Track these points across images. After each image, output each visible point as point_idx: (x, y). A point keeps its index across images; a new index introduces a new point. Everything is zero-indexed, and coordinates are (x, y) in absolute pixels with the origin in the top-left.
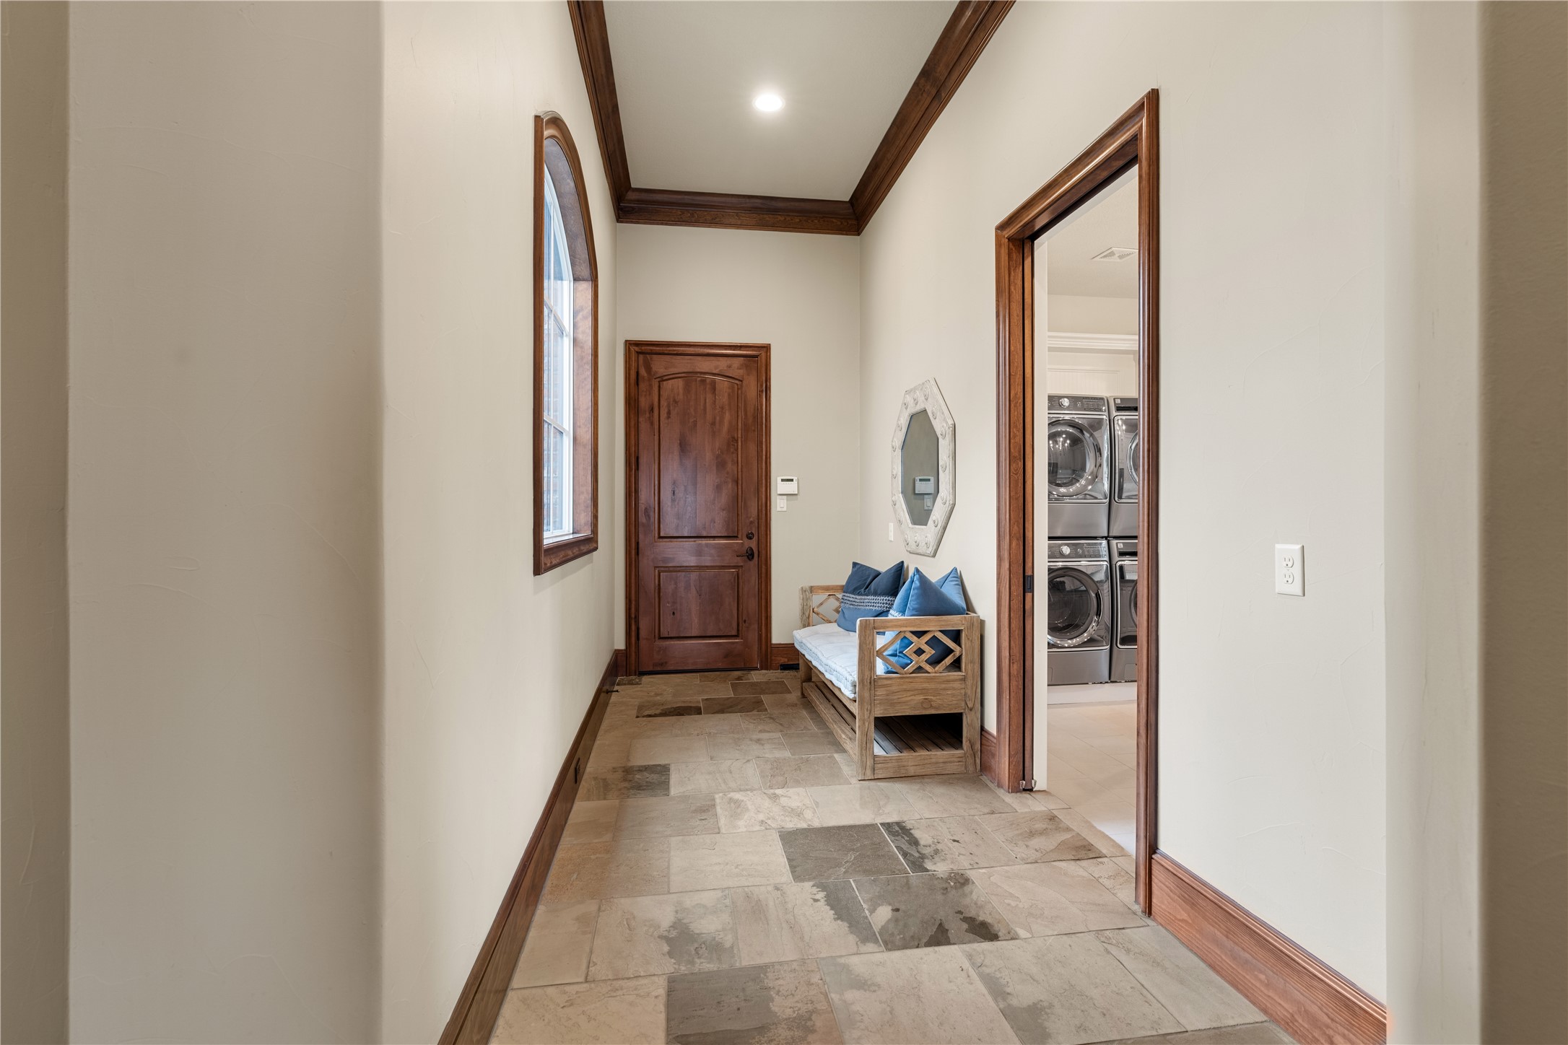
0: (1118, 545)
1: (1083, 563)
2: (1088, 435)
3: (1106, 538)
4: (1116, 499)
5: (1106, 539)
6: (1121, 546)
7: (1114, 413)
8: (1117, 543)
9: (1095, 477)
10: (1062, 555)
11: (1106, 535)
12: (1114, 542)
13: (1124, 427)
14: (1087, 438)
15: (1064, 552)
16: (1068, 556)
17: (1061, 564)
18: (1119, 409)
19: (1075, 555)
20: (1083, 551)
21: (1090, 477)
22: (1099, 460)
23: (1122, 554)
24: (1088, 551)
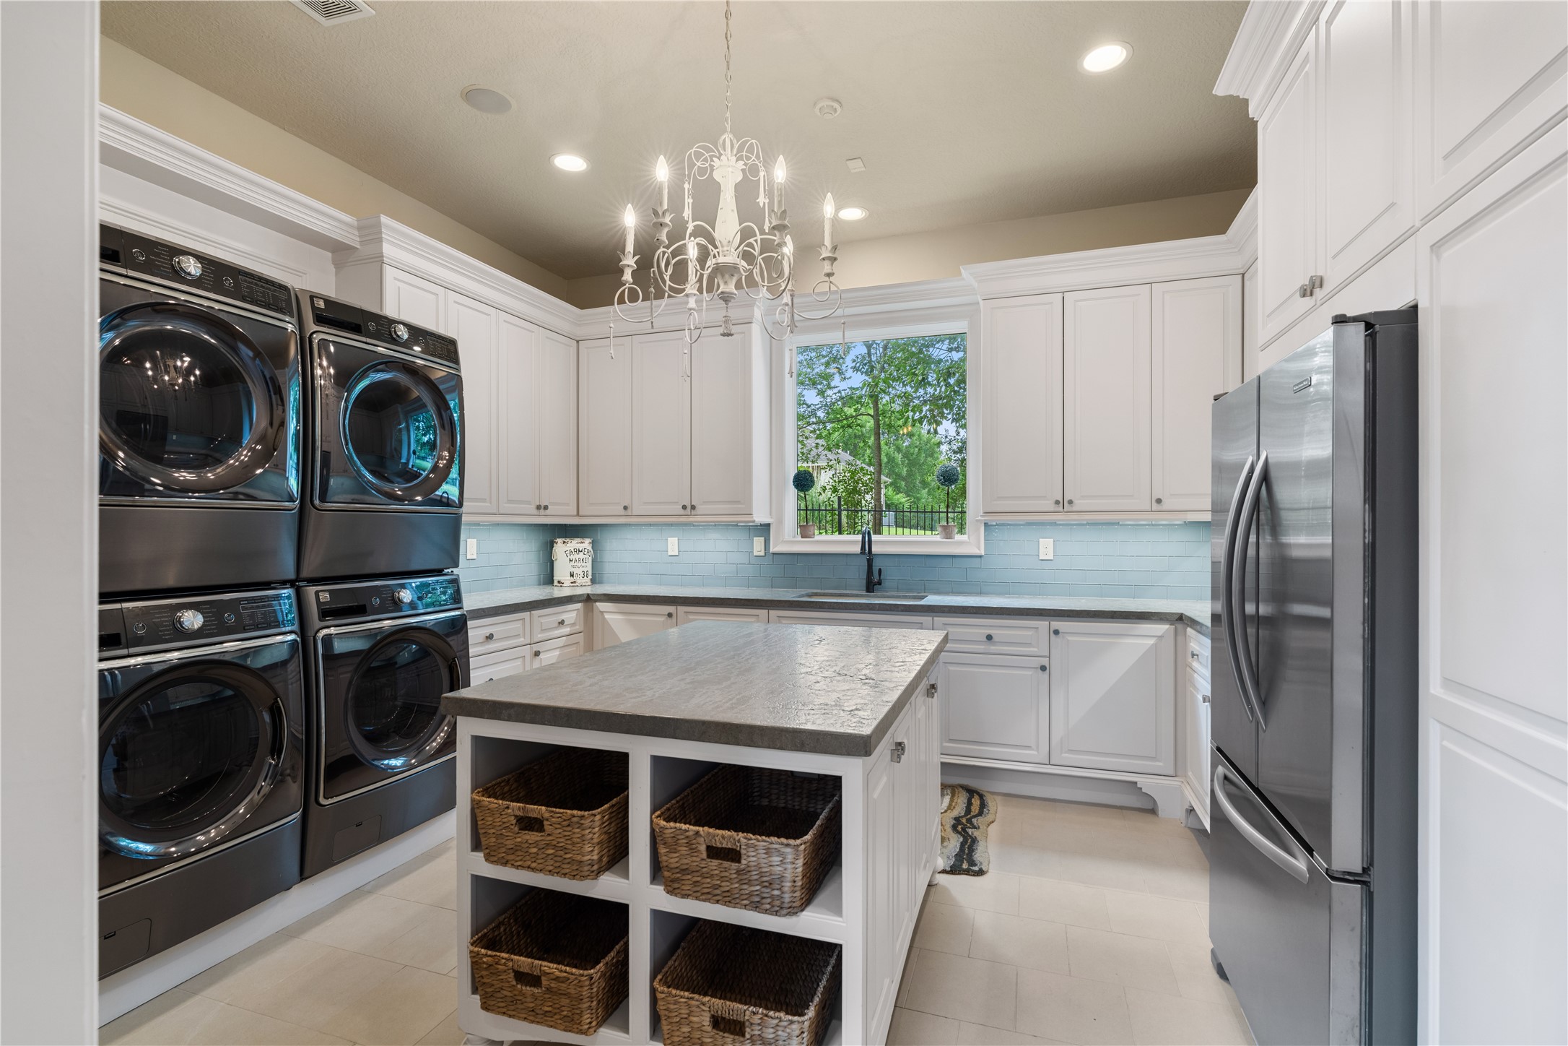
0: (317, 595)
1: (229, 646)
2: (251, 354)
3: (292, 583)
4: (317, 502)
5: (292, 586)
6: (325, 597)
7: (311, 326)
8: (317, 593)
9: (270, 450)
10: (180, 634)
11: (292, 576)
12: (311, 590)
13: (332, 371)
14: (249, 362)
15: (187, 624)
16: (199, 633)
17: (176, 655)
18: (320, 319)
19: (216, 627)
20: (239, 617)
21: (259, 447)
22: (278, 412)
23: (327, 613)
24: (252, 616)
